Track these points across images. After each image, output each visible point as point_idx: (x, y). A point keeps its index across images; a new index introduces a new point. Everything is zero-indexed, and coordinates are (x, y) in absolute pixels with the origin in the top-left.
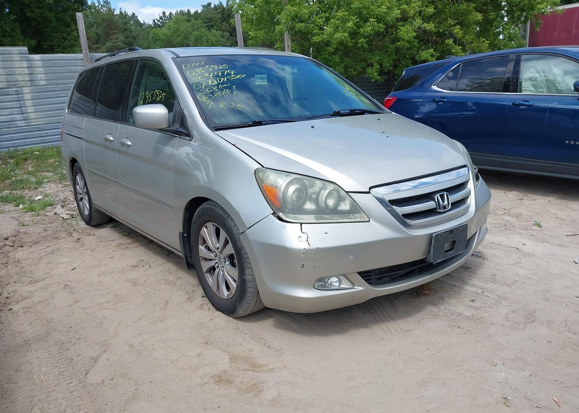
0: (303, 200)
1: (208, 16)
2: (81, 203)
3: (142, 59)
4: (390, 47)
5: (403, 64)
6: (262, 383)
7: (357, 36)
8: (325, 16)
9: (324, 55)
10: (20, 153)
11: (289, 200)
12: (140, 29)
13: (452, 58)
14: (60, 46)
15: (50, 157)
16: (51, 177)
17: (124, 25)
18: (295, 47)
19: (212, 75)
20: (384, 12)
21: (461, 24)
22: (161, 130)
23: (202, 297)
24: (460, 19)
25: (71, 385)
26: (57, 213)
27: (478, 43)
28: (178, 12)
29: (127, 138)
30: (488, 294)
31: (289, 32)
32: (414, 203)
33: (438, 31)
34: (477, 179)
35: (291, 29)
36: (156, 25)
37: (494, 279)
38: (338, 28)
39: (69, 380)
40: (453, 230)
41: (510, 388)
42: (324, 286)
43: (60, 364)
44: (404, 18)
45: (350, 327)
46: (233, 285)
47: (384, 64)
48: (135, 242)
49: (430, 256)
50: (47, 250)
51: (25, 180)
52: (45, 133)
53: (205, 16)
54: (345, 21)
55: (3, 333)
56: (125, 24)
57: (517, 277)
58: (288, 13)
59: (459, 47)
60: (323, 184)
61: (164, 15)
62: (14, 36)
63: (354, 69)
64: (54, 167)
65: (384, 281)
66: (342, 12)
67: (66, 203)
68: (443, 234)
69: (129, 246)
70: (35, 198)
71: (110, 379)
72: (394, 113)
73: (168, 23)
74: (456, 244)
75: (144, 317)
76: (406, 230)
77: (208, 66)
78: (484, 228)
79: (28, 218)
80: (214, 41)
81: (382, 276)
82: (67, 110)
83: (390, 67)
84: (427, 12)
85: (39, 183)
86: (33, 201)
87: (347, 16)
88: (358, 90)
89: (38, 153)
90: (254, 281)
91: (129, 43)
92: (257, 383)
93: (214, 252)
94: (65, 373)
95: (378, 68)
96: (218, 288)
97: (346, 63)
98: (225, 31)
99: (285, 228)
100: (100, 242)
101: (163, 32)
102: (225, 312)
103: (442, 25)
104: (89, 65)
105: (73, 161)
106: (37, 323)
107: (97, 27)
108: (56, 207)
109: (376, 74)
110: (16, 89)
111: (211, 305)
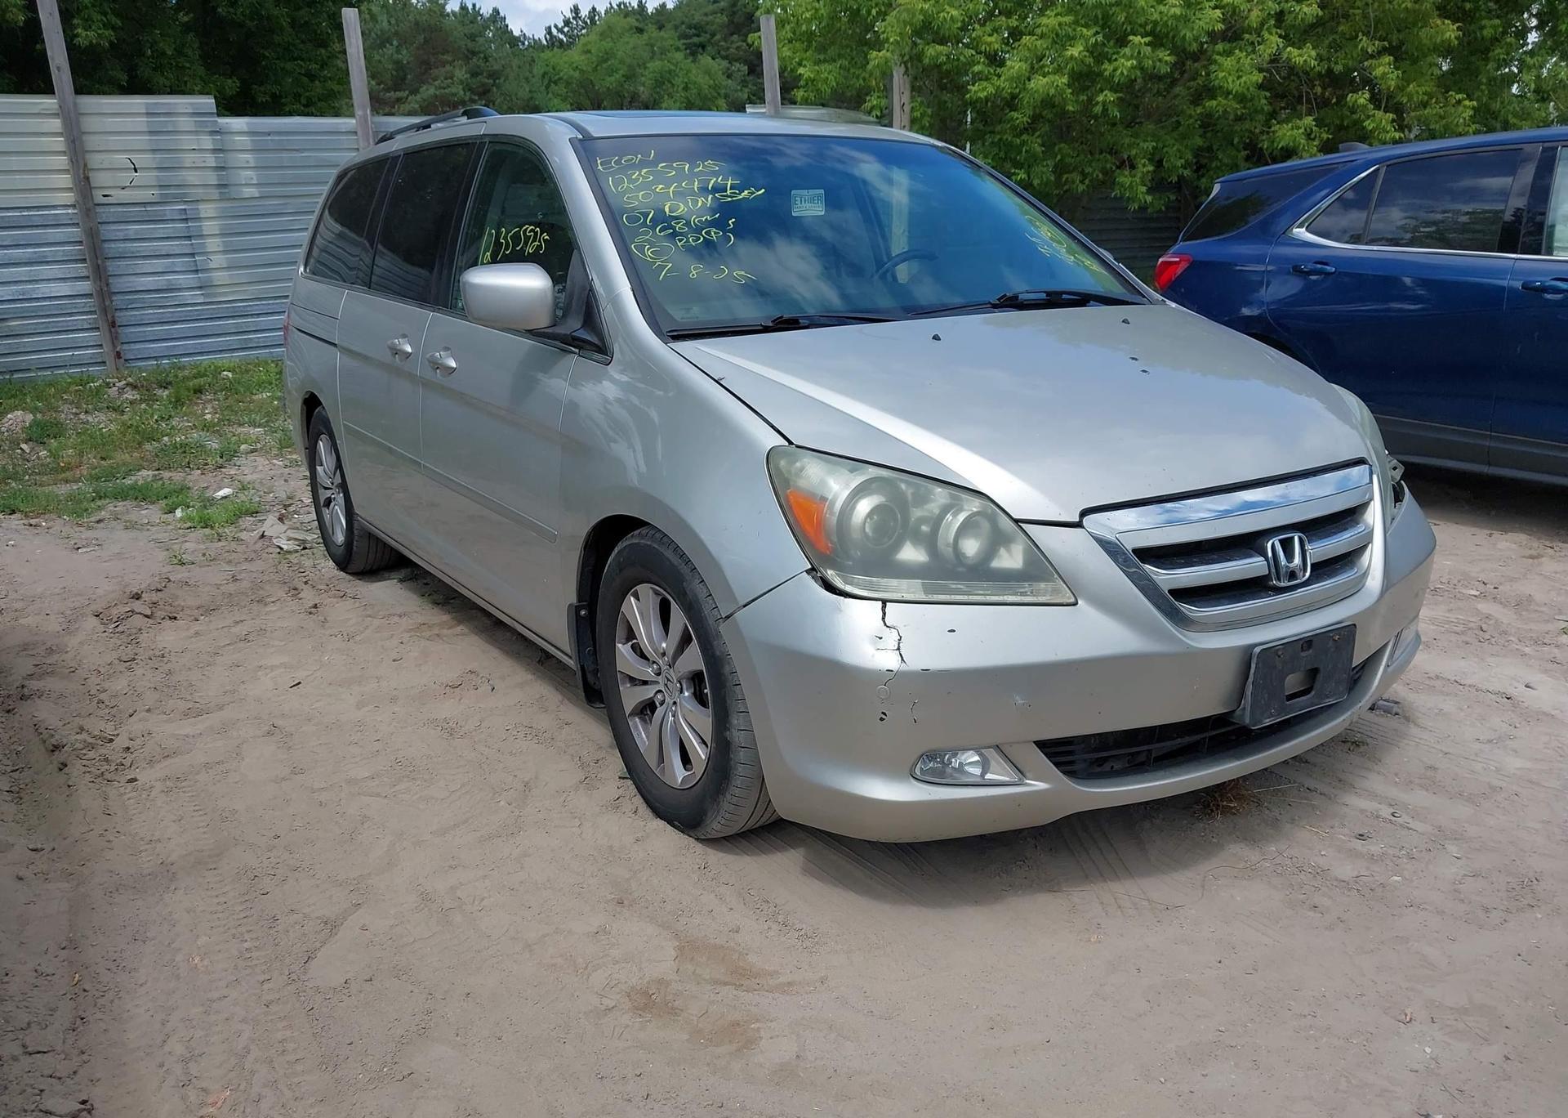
0: (894, 538)
1: (694, 19)
2: (326, 512)
3: (496, 140)
4: (1188, 112)
5: (1221, 161)
6: (758, 1021)
7: (1093, 82)
8: (1008, 26)
9: (999, 133)
10: (186, 373)
11: (856, 535)
12: (510, 52)
13: (1355, 149)
14: (300, 96)
15: (261, 385)
16: (258, 440)
17: (469, 41)
18: (921, 110)
19: (675, 187)
20: (1174, 16)
21: (1397, 52)
22: (533, 333)
23: (620, 778)
24: (1394, 37)
25: (266, 986)
26: (265, 534)
27: (1441, 105)
28: (612, 7)
29: (447, 349)
30: (1410, 820)
31: (907, 68)
32: (1205, 560)
33: (1330, 71)
34: (1398, 497)
35: (913, 60)
36: (553, 42)
37: (1430, 780)
38: (1041, 60)
39: (263, 972)
40: (1311, 638)
41: (1444, 1089)
42: (941, 773)
43: (243, 929)
44: (1233, 33)
45: (1010, 886)
46: (700, 753)
47: (1166, 161)
48: (460, 622)
49: (1244, 708)
50: (233, 630)
51: (193, 445)
52: (250, 324)
53: (684, 19)
54: (1060, 40)
55: (109, 841)
56: (472, 37)
57: (1500, 777)
58: (905, 15)
59: (1388, 114)
60: (952, 496)
61: (577, 13)
62: (183, 67)
63: (1082, 173)
64: (268, 414)
65: (1112, 767)
66: (1056, 15)
67: (291, 509)
68: (1283, 648)
69: (445, 632)
70: (216, 491)
71: (366, 978)
72: (1174, 305)
73: (584, 36)
74: (1320, 677)
75: (466, 821)
76: (1176, 630)
77: (664, 164)
78: (1407, 636)
79: (194, 544)
80: (707, 87)
81: (1105, 754)
82: (302, 269)
83: (1186, 168)
84: (1298, 13)
85: (228, 454)
86: (209, 501)
87: (1070, 27)
88: (1074, 238)
89: (230, 375)
90: (753, 747)
91: (481, 90)
92: (745, 1019)
93: (654, 662)
94: (255, 954)
95: (1150, 174)
96: (661, 759)
97: (1059, 157)
98: (736, 61)
99: (841, 611)
100: (370, 616)
101: (573, 60)
102: (676, 823)
103: (1341, 54)
104: (368, 147)
105: (311, 403)
106: (195, 819)
107: (399, 44)
108: (264, 518)
109: (1144, 189)
110: (183, 207)
111: (642, 800)
